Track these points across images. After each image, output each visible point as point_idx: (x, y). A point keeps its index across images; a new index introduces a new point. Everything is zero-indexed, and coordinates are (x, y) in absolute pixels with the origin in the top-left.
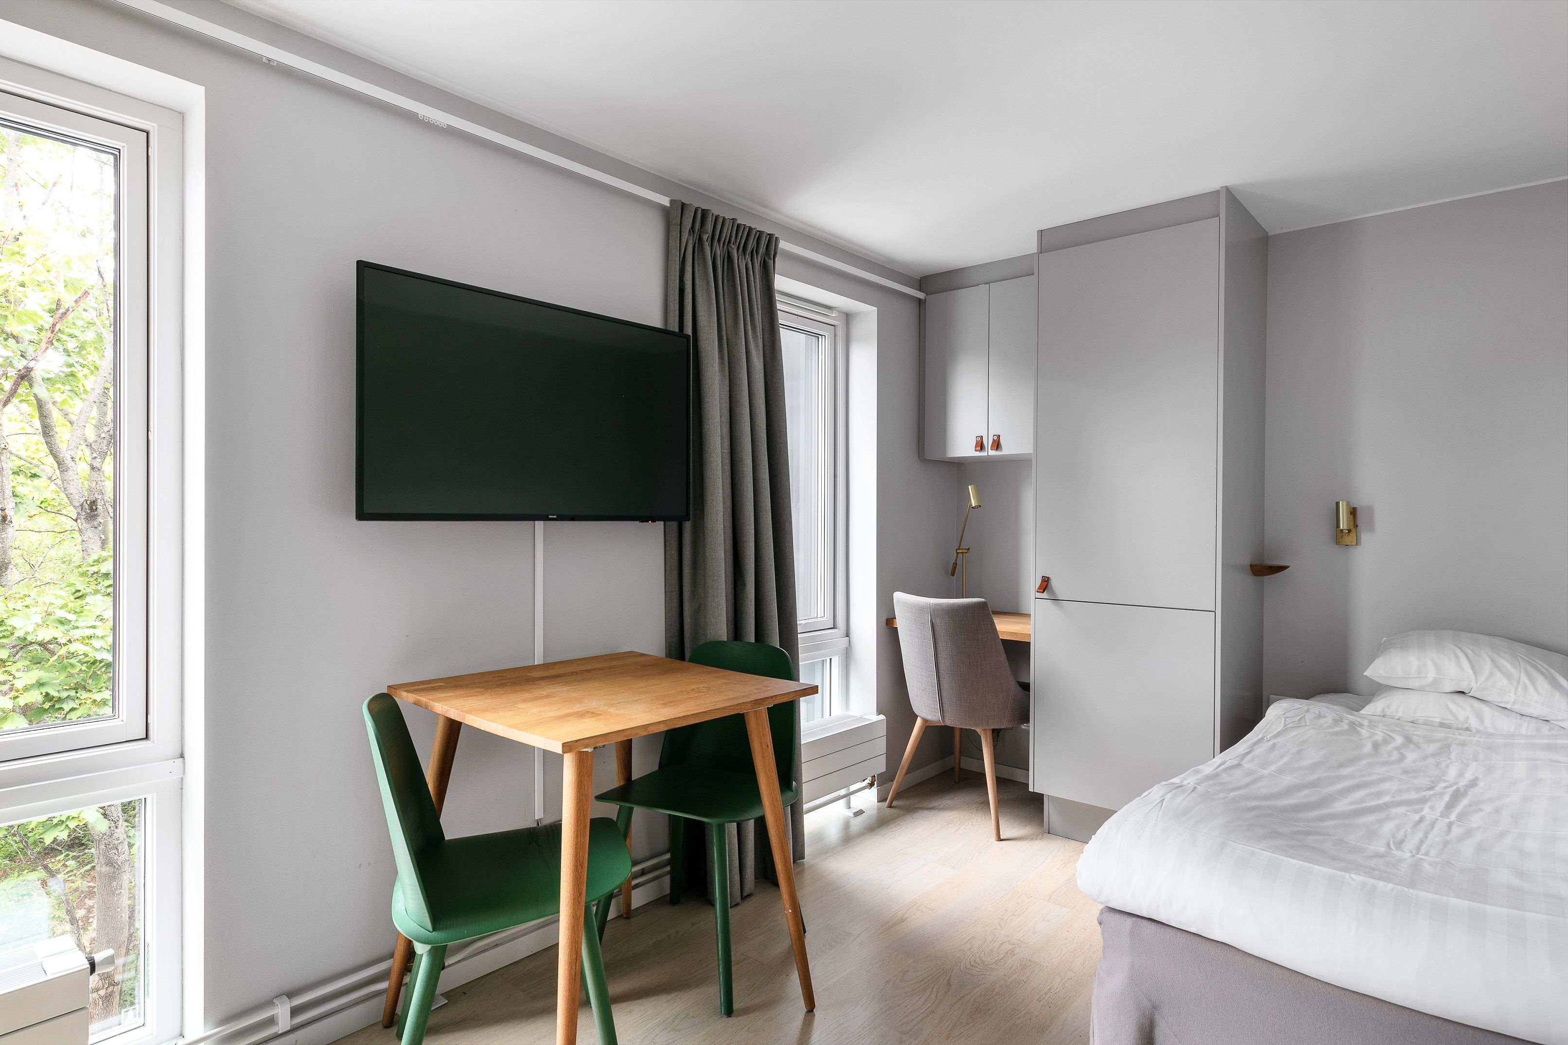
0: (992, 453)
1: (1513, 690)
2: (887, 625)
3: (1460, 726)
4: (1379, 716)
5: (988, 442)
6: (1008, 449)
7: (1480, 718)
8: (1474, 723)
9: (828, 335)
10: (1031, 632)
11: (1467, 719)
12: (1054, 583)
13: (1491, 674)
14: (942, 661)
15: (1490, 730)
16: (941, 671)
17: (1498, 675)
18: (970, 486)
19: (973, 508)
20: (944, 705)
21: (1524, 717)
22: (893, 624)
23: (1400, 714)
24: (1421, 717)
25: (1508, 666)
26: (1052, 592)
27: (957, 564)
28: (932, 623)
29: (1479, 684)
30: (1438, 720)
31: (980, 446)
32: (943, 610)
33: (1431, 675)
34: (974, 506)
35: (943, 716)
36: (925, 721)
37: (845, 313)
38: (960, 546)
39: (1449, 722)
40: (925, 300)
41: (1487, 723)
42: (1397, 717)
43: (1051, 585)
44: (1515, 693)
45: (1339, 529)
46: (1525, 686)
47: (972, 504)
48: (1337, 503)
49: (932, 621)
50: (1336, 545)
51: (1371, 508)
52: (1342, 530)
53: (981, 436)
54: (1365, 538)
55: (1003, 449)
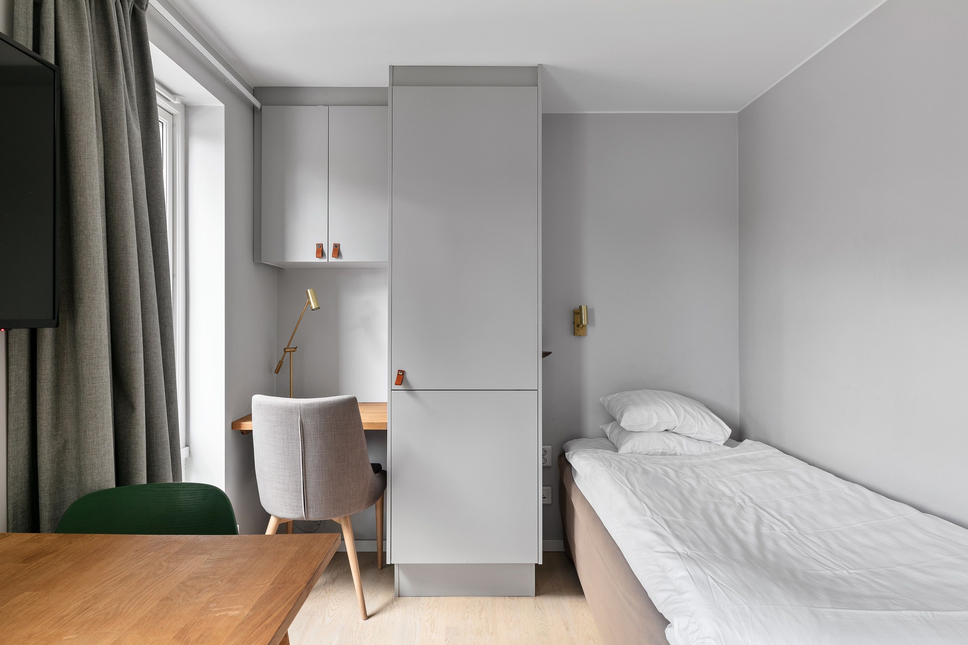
0: (332, 260)
1: (697, 426)
2: (232, 428)
3: (672, 452)
4: (630, 453)
5: (329, 250)
6: (347, 257)
7: (681, 445)
8: (678, 450)
9: (167, 123)
10: (388, 421)
11: (675, 447)
12: (410, 376)
13: (685, 416)
14: (309, 459)
15: (687, 453)
16: (307, 469)
17: (688, 416)
18: (309, 290)
19: (313, 310)
20: (309, 501)
21: (700, 441)
22: (240, 427)
23: (640, 450)
24: (652, 450)
25: (691, 410)
26: (408, 384)
27: (283, 362)
28: (302, 423)
29: (680, 424)
30: (660, 451)
31: (321, 252)
32: (314, 409)
33: (655, 421)
34: (314, 308)
35: (306, 512)
36: (279, 519)
37: (184, 104)
38: (289, 345)
39: (666, 451)
40: (261, 110)
41: (685, 449)
42: (639, 453)
43: (406, 378)
44: (698, 427)
45: (576, 324)
46: (702, 422)
47: (312, 307)
48: (581, 307)
49: (302, 421)
50: (574, 336)
51: (593, 310)
52: (578, 326)
53: (322, 244)
54: (590, 330)
55: (342, 256)
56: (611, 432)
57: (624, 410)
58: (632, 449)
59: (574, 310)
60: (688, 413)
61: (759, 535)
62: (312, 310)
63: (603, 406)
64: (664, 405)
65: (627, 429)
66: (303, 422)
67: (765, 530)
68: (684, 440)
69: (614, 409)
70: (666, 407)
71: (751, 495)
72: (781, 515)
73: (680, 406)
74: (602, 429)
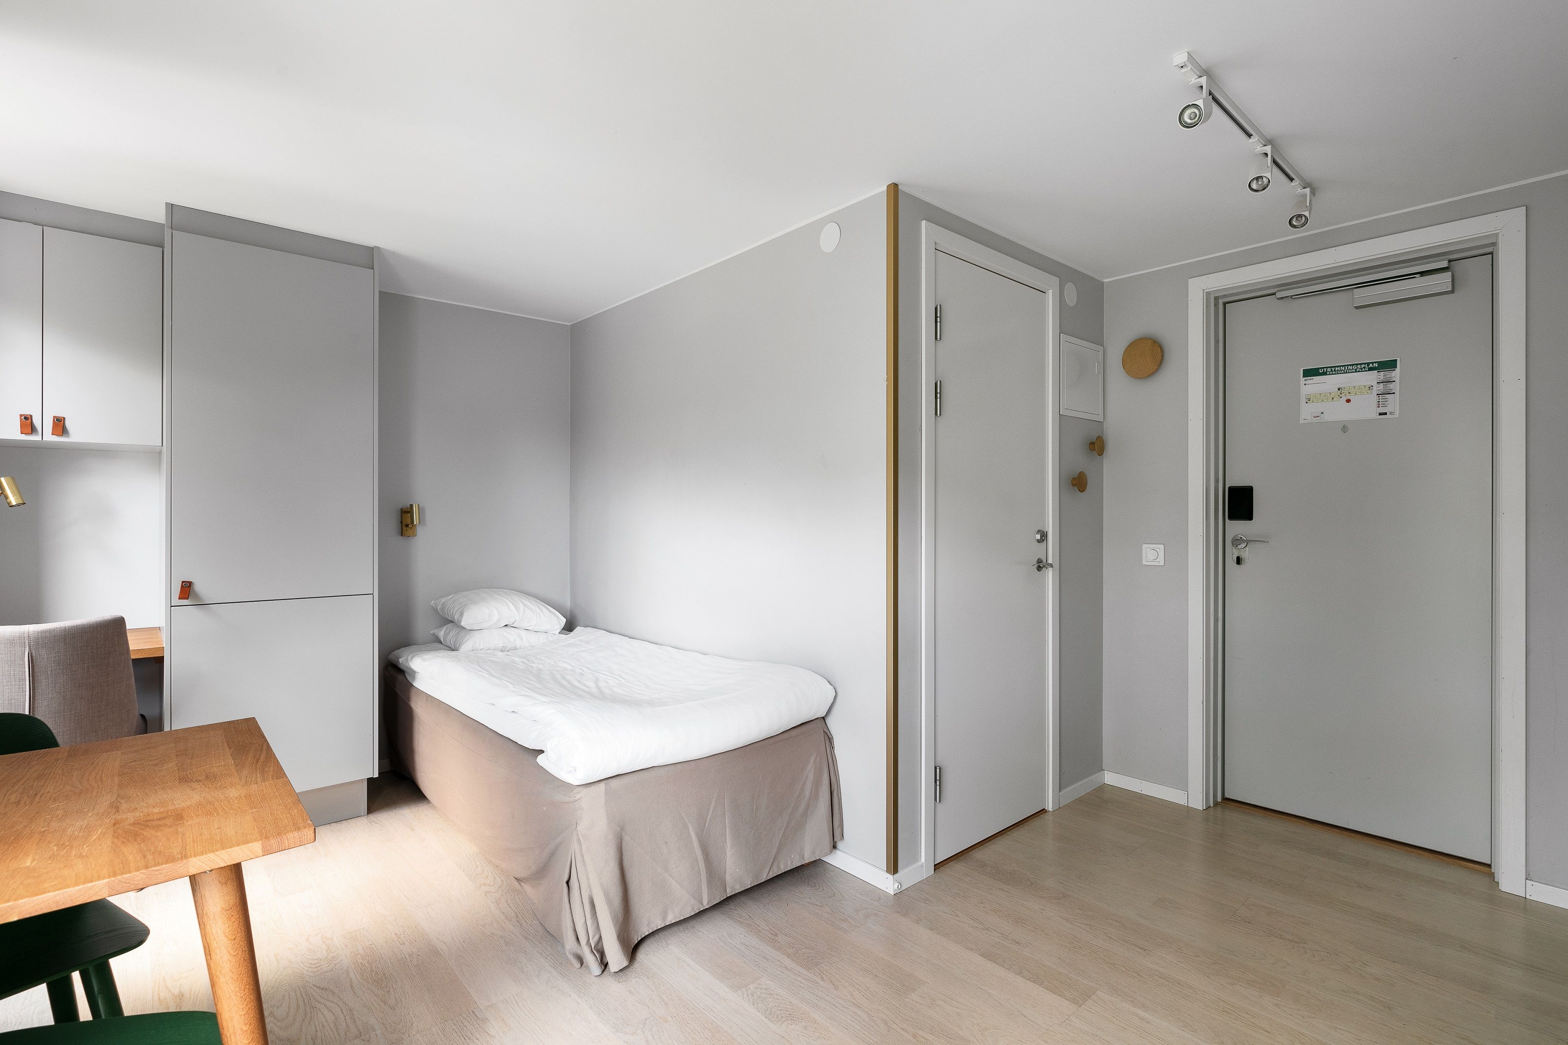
0: (50, 438)
1: (535, 619)
3: (512, 646)
4: (474, 649)
5: (44, 425)
6: (77, 435)
7: (520, 638)
8: (518, 643)
10: (165, 644)
11: (513, 640)
12: (200, 587)
13: (524, 610)
18: (3, 481)
19: (12, 506)
21: (537, 633)
25: (529, 604)
26: (197, 596)
29: (519, 618)
30: (501, 646)
31: (27, 424)
33: (495, 618)
34: (15, 503)
39: (506, 645)
41: (524, 641)
42: (483, 649)
43: (193, 589)
45: (404, 524)
46: (539, 613)
47: (11, 502)
48: (412, 506)
49: (31, 655)
50: (401, 537)
51: (424, 509)
52: (407, 526)
53: (31, 416)
54: (420, 530)
55: (69, 434)
56: (446, 635)
57: (463, 611)
58: (473, 647)
59: (401, 509)
60: (527, 607)
61: (598, 687)
62: (10, 507)
63: (435, 610)
64: (504, 601)
65: (468, 627)
66: (34, 655)
67: (601, 684)
68: (523, 633)
69: (452, 611)
70: (506, 603)
71: (587, 666)
72: (612, 674)
73: (520, 602)
74: (434, 634)
